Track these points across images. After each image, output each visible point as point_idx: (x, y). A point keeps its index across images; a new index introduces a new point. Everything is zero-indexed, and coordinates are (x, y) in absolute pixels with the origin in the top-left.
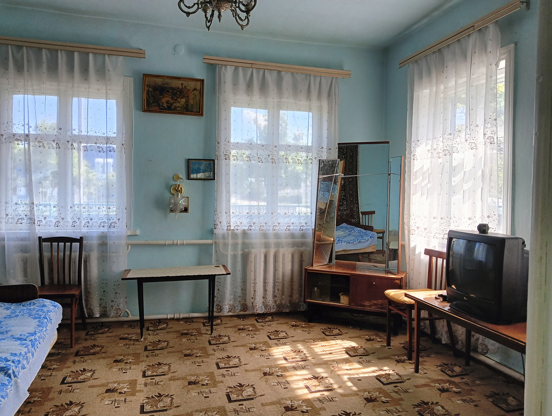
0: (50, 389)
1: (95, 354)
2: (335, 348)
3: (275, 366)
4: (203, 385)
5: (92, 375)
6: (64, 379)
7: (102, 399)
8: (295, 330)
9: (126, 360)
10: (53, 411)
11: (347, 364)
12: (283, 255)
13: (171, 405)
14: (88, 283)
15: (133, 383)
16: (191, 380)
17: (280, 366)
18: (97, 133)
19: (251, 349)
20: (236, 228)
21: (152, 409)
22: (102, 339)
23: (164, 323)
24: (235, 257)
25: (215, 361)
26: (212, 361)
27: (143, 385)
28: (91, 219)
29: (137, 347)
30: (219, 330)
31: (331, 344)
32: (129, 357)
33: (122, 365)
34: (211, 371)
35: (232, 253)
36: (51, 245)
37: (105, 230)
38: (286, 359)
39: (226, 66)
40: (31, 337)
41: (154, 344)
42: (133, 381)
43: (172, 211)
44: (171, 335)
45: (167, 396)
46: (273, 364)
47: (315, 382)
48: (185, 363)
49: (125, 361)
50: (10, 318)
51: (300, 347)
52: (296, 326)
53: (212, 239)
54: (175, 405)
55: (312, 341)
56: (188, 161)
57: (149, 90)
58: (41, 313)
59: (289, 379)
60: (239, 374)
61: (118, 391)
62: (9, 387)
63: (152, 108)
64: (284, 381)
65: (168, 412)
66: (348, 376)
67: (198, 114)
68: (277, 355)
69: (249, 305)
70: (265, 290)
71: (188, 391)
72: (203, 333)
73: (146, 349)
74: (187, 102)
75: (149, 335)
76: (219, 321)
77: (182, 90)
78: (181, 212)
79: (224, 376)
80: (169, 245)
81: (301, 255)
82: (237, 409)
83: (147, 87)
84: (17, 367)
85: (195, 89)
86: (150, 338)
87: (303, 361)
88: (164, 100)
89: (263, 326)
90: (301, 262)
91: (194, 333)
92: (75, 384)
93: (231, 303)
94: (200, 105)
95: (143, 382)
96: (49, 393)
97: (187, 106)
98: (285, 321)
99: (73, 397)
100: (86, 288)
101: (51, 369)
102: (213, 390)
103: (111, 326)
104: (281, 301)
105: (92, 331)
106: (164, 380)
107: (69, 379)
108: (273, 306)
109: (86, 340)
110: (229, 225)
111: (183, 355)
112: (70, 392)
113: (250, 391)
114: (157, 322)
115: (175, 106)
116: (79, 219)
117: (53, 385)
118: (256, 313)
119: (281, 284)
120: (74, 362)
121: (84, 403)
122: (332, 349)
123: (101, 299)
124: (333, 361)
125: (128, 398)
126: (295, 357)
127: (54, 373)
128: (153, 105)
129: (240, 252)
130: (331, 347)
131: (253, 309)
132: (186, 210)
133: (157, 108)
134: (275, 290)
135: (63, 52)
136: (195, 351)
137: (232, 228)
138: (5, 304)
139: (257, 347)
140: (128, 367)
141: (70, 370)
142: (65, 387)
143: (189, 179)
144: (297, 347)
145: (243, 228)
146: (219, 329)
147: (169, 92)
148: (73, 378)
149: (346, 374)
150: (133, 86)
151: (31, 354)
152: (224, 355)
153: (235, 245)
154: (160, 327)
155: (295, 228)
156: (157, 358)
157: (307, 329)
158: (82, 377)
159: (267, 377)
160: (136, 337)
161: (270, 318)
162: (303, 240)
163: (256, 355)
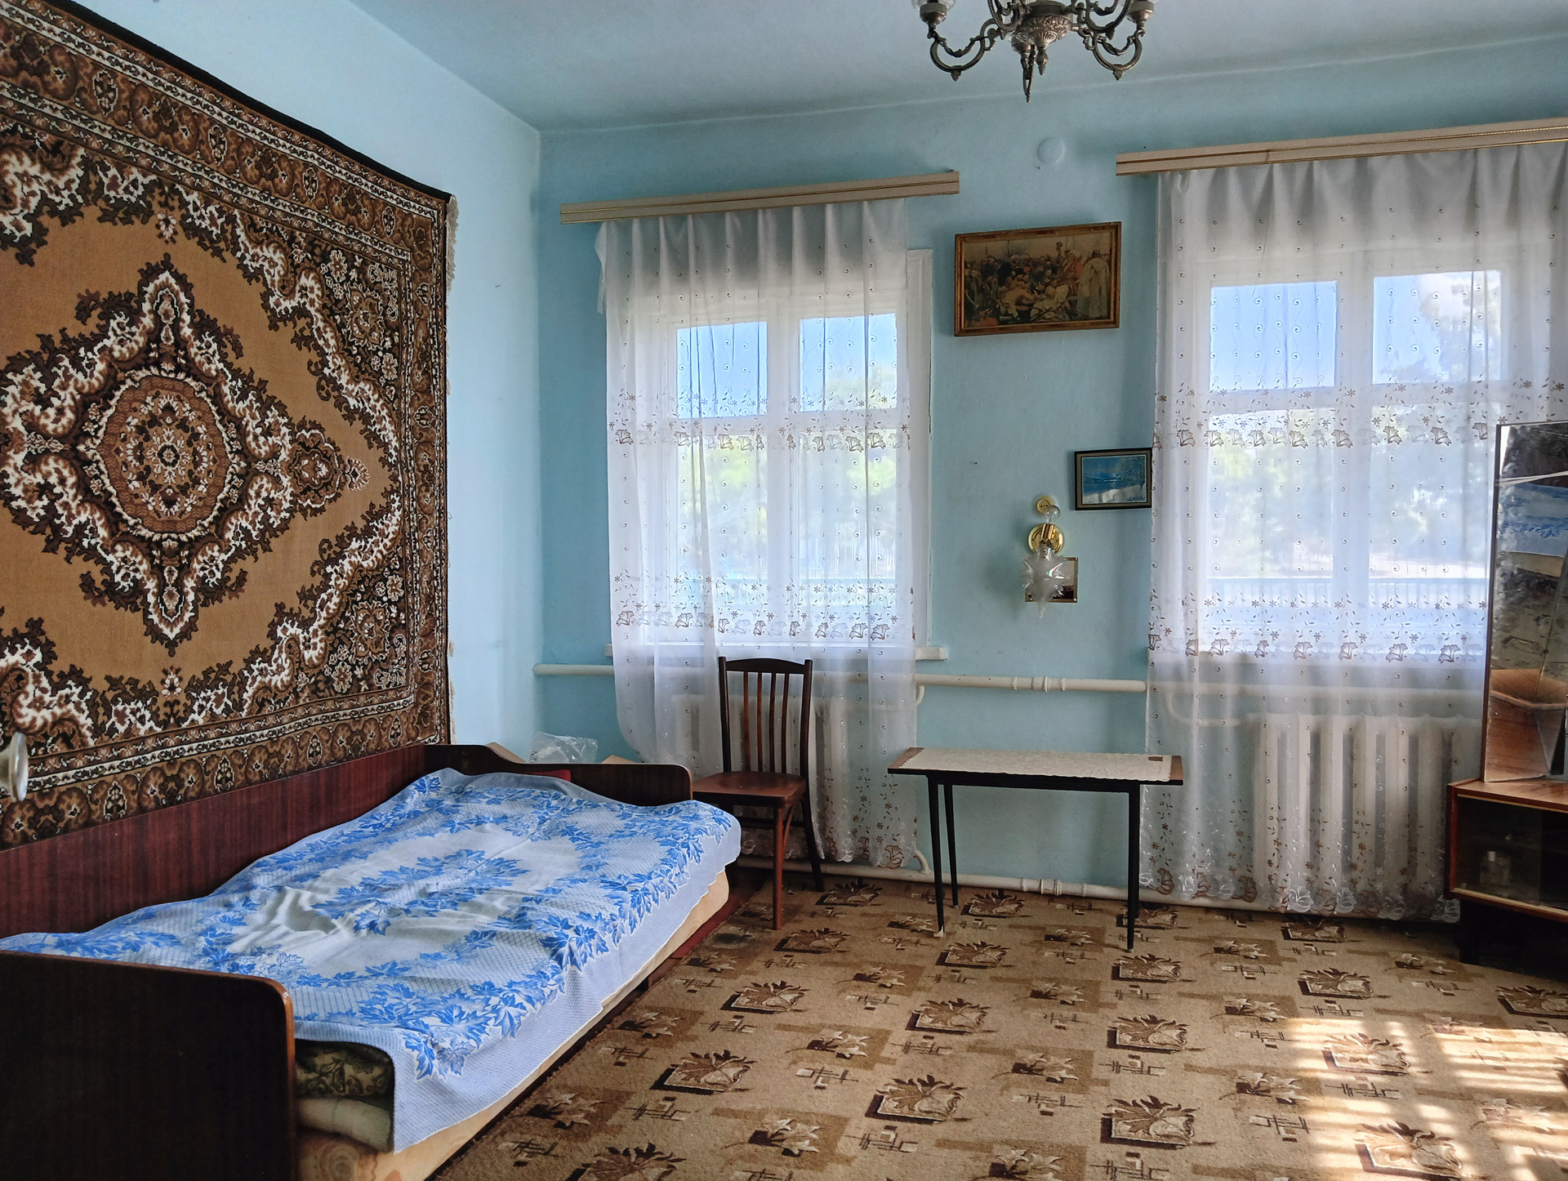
0: (698, 1014)
1: (819, 952)
2: (1526, 1056)
3: (1282, 1072)
4: (1050, 1080)
5: (795, 999)
6: (734, 998)
7: (795, 1062)
8: (1400, 978)
9: (885, 978)
10: (685, 1065)
11: (1546, 1114)
12: (1381, 741)
13: (948, 1112)
14: (827, 773)
15: (879, 1038)
16: (1025, 1061)
17: (1301, 1074)
18: (846, 402)
19: (1231, 1011)
20: (1218, 647)
21: (897, 1112)
22: (848, 919)
23: (1012, 901)
24: (1213, 735)
25: (1110, 1024)
26: (1099, 1023)
27: (900, 1049)
28: (832, 617)
29: (921, 950)
30: (1155, 943)
31: (1513, 1040)
32: (895, 973)
33: (869, 989)
34: (1088, 1047)
35: (1205, 723)
36: (746, 676)
37: (862, 644)
38: (1329, 1058)
39: (1185, 172)
40: (638, 884)
41: (968, 949)
42: (879, 1032)
43: (1029, 598)
44: (1018, 935)
45: (947, 1087)
46: (1279, 1066)
47: (1399, 1144)
48: (1025, 1012)
49: (880, 981)
50: (619, 836)
51: (1396, 1030)
52: (1411, 966)
53: (1143, 679)
54: (958, 1115)
55: (1450, 1019)
56: (1077, 458)
57: (971, 276)
58: (680, 833)
59: (1311, 1117)
60: (1162, 1073)
61: (838, 1050)
62: (552, 982)
63: (978, 323)
64: (1294, 1117)
65: (934, 1128)
66: (1530, 1152)
67: (1106, 323)
68: (1304, 1041)
69: (1261, 885)
70: (1316, 845)
71: (1006, 1088)
72: (1107, 942)
73: (942, 961)
74: (1072, 292)
75: (964, 925)
76: (1167, 918)
77: (1058, 262)
78: (1057, 598)
79: (1116, 1067)
80: (1022, 690)
81: (1447, 743)
82: (1115, 1165)
83: (966, 267)
84: (581, 944)
85: (1095, 255)
86: (963, 932)
87: (1387, 1073)
88: (1010, 297)
89: (1299, 953)
90: (1446, 766)
91: (1083, 940)
92: (751, 1015)
93: (1206, 869)
94: (1109, 295)
95: (903, 1041)
96: (693, 1024)
97: (1073, 303)
98: (1381, 946)
99: (736, 1045)
100: (821, 786)
101: (716, 971)
102: (1071, 1098)
103: (880, 889)
104: (1372, 881)
105: (834, 895)
106: (956, 1047)
107: (743, 1001)
108: (1345, 895)
109: (813, 914)
110: (1192, 638)
111: (1030, 992)
112: (734, 1030)
113: (1176, 1126)
114: (994, 896)
115: (1040, 310)
116: (804, 616)
117: (707, 1008)
118: (1282, 910)
119: (1372, 830)
120: (768, 964)
121: (752, 1062)
122: (1510, 1055)
123: (855, 818)
124: (1498, 1094)
125: (853, 1073)
126: (1364, 1056)
127: (718, 981)
128: (982, 313)
129: (1229, 722)
130: (1510, 1050)
131: (1273, 897)
132: (1069, 594)
133: (993, 321)
134: (1350, 848)
135: (769, 213)
136: (1065, 988)
137: (1203, 648)
138: (624, 804)
139: (1252, 1009)
140: (883, 997)
141: (754, 979)
142: (728, 1016)
143: (1077, 509)
144: (1385, 1028)
145: (1241, 649)
146: (1157, 940)
147: (1025, 274)
148: (752, 1001)
149: (1523, 1144)
150: (931, 272)
151: (627, 921)
152: (1143, 1011)
153: (1214, 702)
154: (999, 910)
155: (1423, 652)
156: (960, 986)
157: (1448, 983)
158: (771, 1001)
159: (1246, 1097)
160: (928, 926)
161: (1334, 930)
162: (1453, 693)
163: (1240, 1030)
